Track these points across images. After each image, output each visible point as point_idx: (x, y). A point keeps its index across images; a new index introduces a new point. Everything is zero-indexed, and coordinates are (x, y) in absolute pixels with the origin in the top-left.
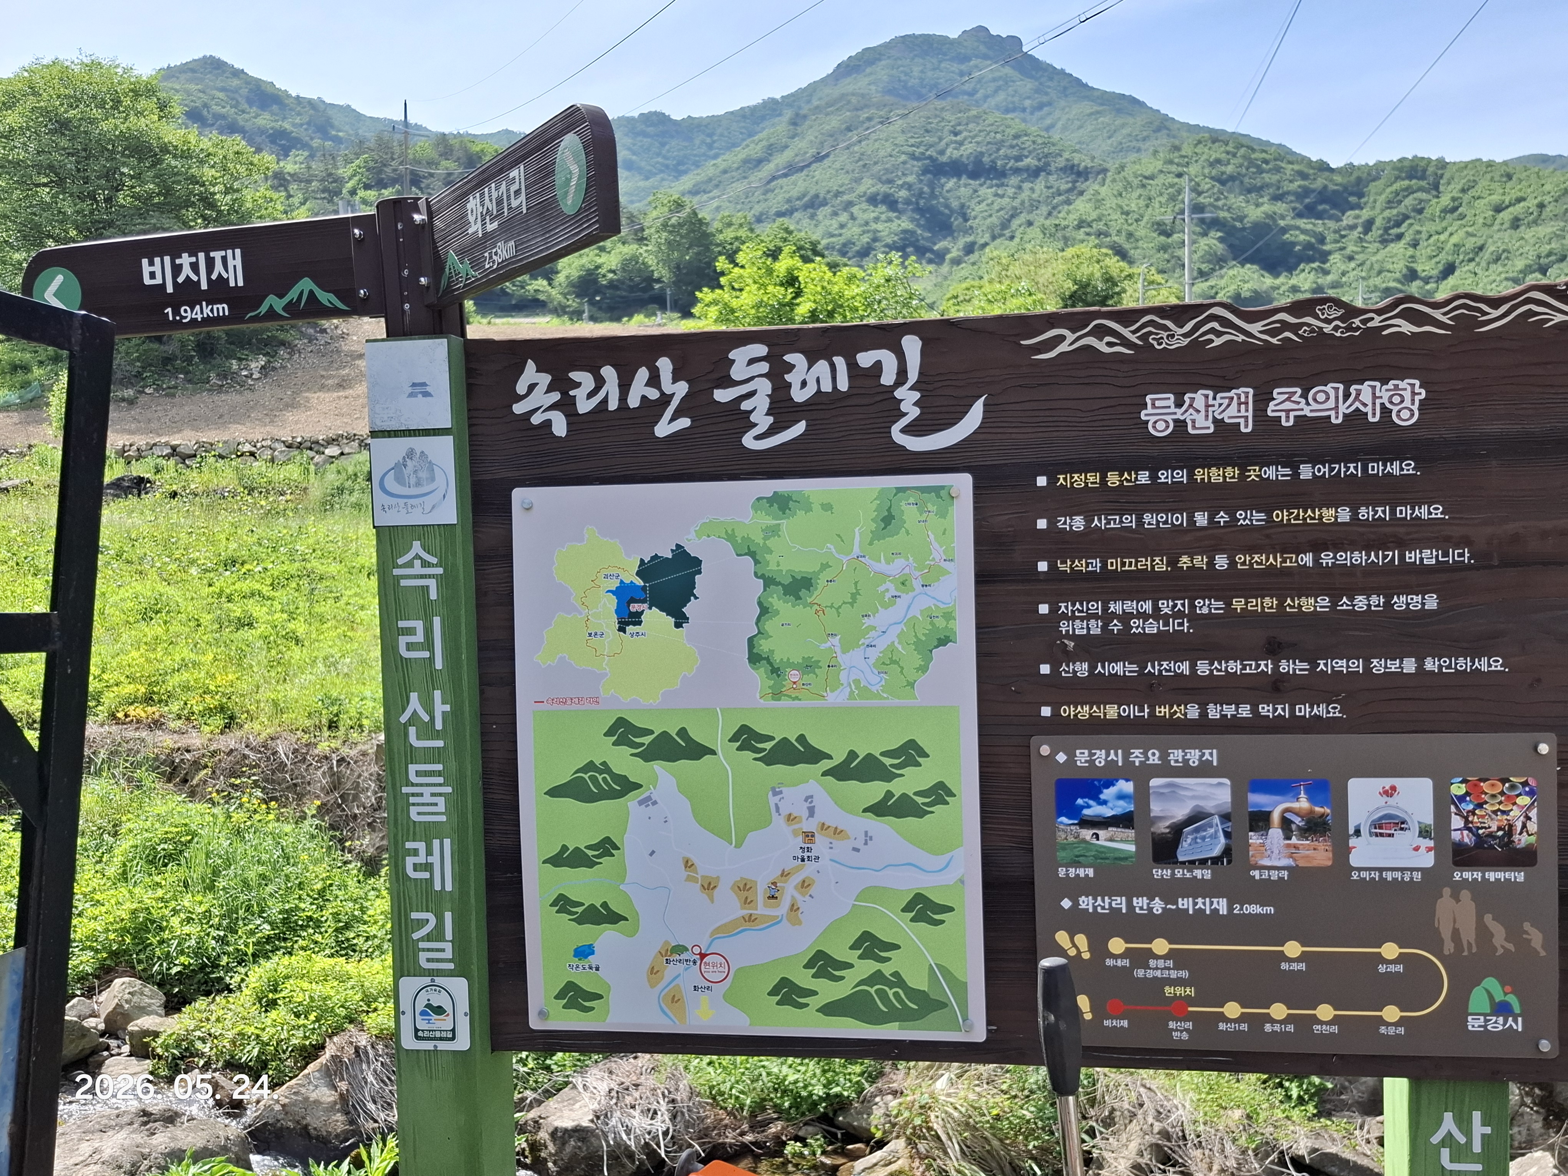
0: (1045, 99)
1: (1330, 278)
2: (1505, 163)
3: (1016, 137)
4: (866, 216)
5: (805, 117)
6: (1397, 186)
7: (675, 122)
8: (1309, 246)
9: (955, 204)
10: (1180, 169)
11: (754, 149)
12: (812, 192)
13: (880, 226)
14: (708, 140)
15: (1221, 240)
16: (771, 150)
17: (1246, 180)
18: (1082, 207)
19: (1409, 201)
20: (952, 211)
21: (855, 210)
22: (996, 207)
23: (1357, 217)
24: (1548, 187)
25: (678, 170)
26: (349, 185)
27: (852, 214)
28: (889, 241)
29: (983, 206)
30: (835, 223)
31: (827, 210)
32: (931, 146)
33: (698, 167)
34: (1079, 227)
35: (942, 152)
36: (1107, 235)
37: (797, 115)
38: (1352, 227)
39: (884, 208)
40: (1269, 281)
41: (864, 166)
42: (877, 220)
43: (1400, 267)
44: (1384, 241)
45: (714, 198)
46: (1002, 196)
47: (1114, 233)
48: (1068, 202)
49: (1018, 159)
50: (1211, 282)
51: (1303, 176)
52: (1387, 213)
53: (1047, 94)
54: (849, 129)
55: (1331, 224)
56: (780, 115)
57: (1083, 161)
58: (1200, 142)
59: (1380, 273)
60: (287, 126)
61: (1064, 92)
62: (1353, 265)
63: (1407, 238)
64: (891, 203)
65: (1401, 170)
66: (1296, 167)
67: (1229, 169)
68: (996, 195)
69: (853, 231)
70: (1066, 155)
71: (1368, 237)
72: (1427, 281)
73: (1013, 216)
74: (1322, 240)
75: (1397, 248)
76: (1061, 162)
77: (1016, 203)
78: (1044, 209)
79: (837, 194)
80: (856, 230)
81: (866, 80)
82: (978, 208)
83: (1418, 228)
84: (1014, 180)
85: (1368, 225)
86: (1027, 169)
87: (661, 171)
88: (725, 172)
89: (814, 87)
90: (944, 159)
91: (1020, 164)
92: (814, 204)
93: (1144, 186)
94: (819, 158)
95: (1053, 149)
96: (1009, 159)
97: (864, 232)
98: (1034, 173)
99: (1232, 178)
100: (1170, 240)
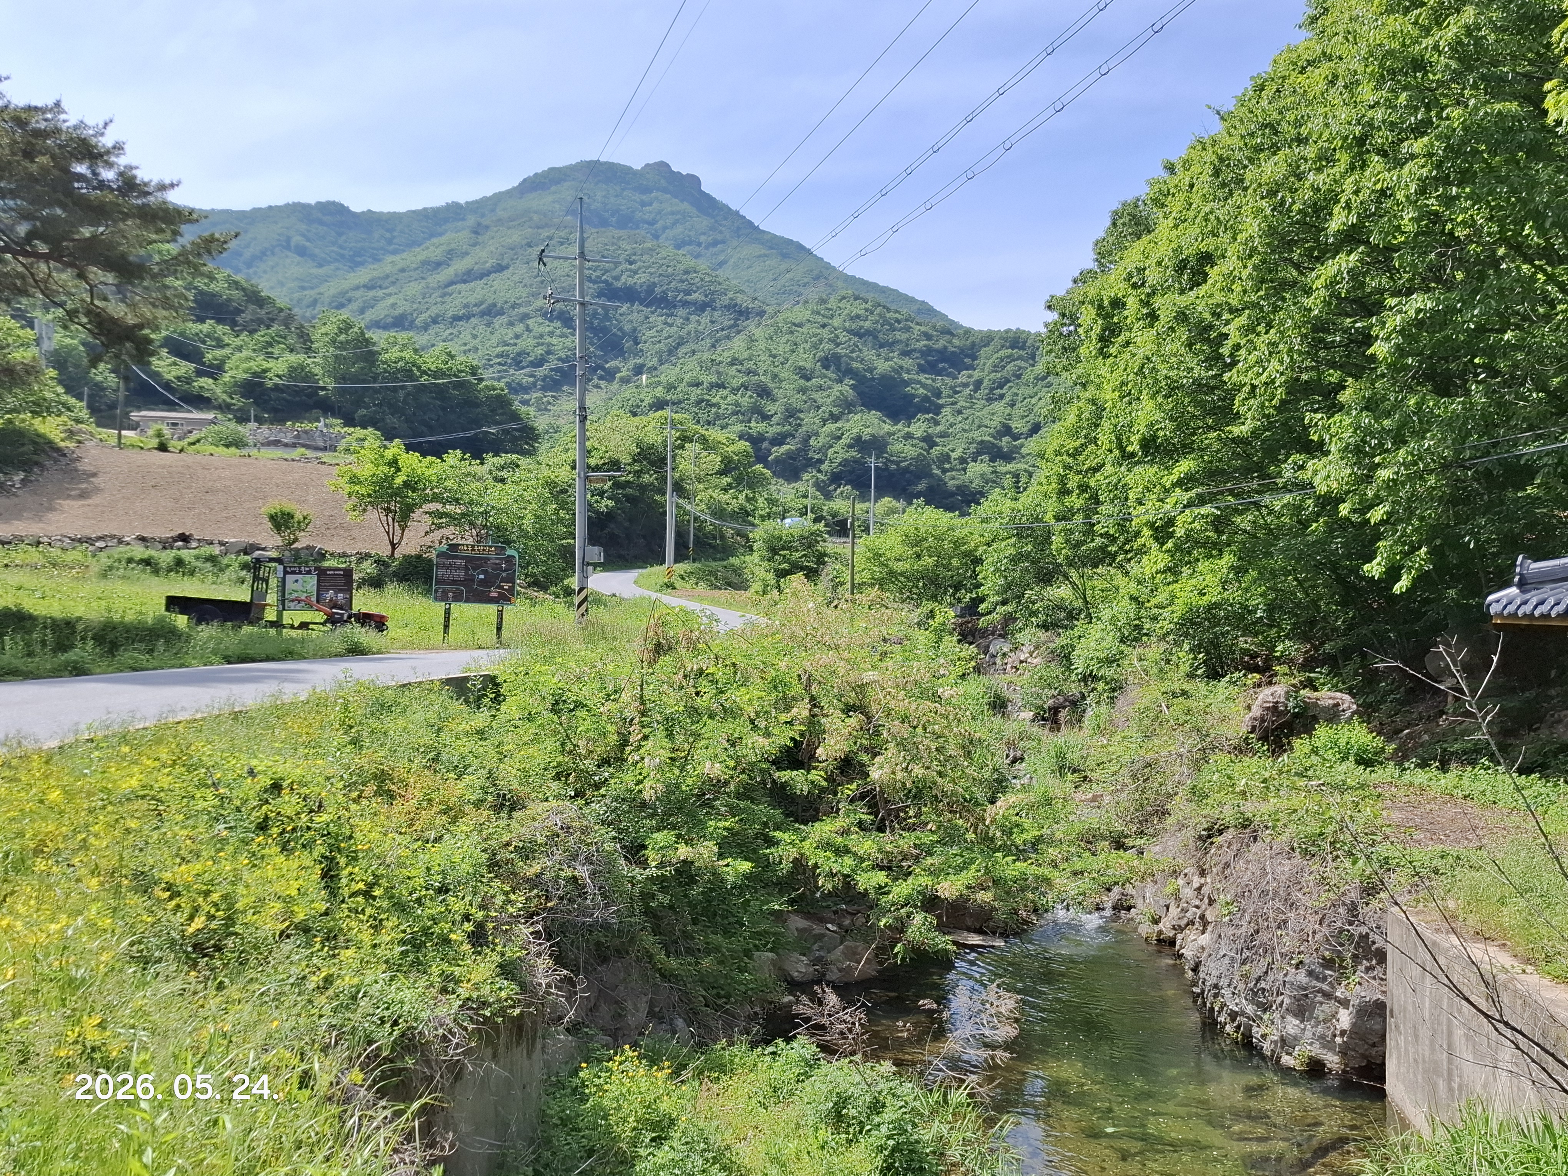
1: (939, 428)
3: (687, 272)
4: (541, 329)
6: (1002, 353)
8: (926, 399)
9: (627, 328)
10: (825, 320)
11: (433, 250)
12: (490, 301)
13: (554, 341)
14: (388, 235)
15: (853, 387)
16: (451, 255)
17: (881, 336)
18: (738, 345)
19: (1010, 367)
20: (624, 334)
21: (530, 322)
22: (665, 334)
23: (970, 376)
25: (355, 261)
27: (527, 327)
28: (563, 355)
29: (653, 332)
30: (511, 333)
31: (504, 319)
32: (607, 271)
33: (378, 260)
34: (732, 364)
35: (617, 278)
36: (756, 374)
37: (479, 224)
38: (965, 385)
39: (559, 324)
40: (887, 427)
41: (542, 282)
42: (551, 334)
43: (995, 423)
44: (990, 400)
45: (390, 295)
46: (671, 325)
47: (761, 372)
48: (728, 337)
49: (688, 293)
50: (839, 424)
51: (928, 337)
52: (992, 375)
53: (721, 232)
54: (529, 245)
55: (948, 380)
56: (463, 219)
57: (744, 301)
58: (844, 298)
59: (979, 427)
61: (737, 233)
62: (960, 418)
63: (1007, 399)
64: (567, 320)
65: (1005, 339)
66: (923, 329)
67: (867, 324)
68: (666, 323)
69: (526, 342)
70: (730, 295)
71: (977, 395)
72: (1016, 437)
73: (679, 345)
74: (939, 395)
75: (999, 407)
76: (725, 300)
77: (683, 333)
78: (708, 342)
79: (514, 306)
80: (532, 342)
81: (551, 199)
82: (649, 333)
83: (1014, 390)
84: (682, 312)
85: (978, 384)
86: (695, 303)
87: (336, 260)
88: (403, 270)
89: (498, 198)
90: (619, 284)
91: (688, 298)
92: (491, 312)
93: (792, 332)
94: (500, 268)
95: (718, 288)
96: (679, 291)
97: (539, 344)
98: (702, 307)
99: (868, 333)
100: (809, 384)
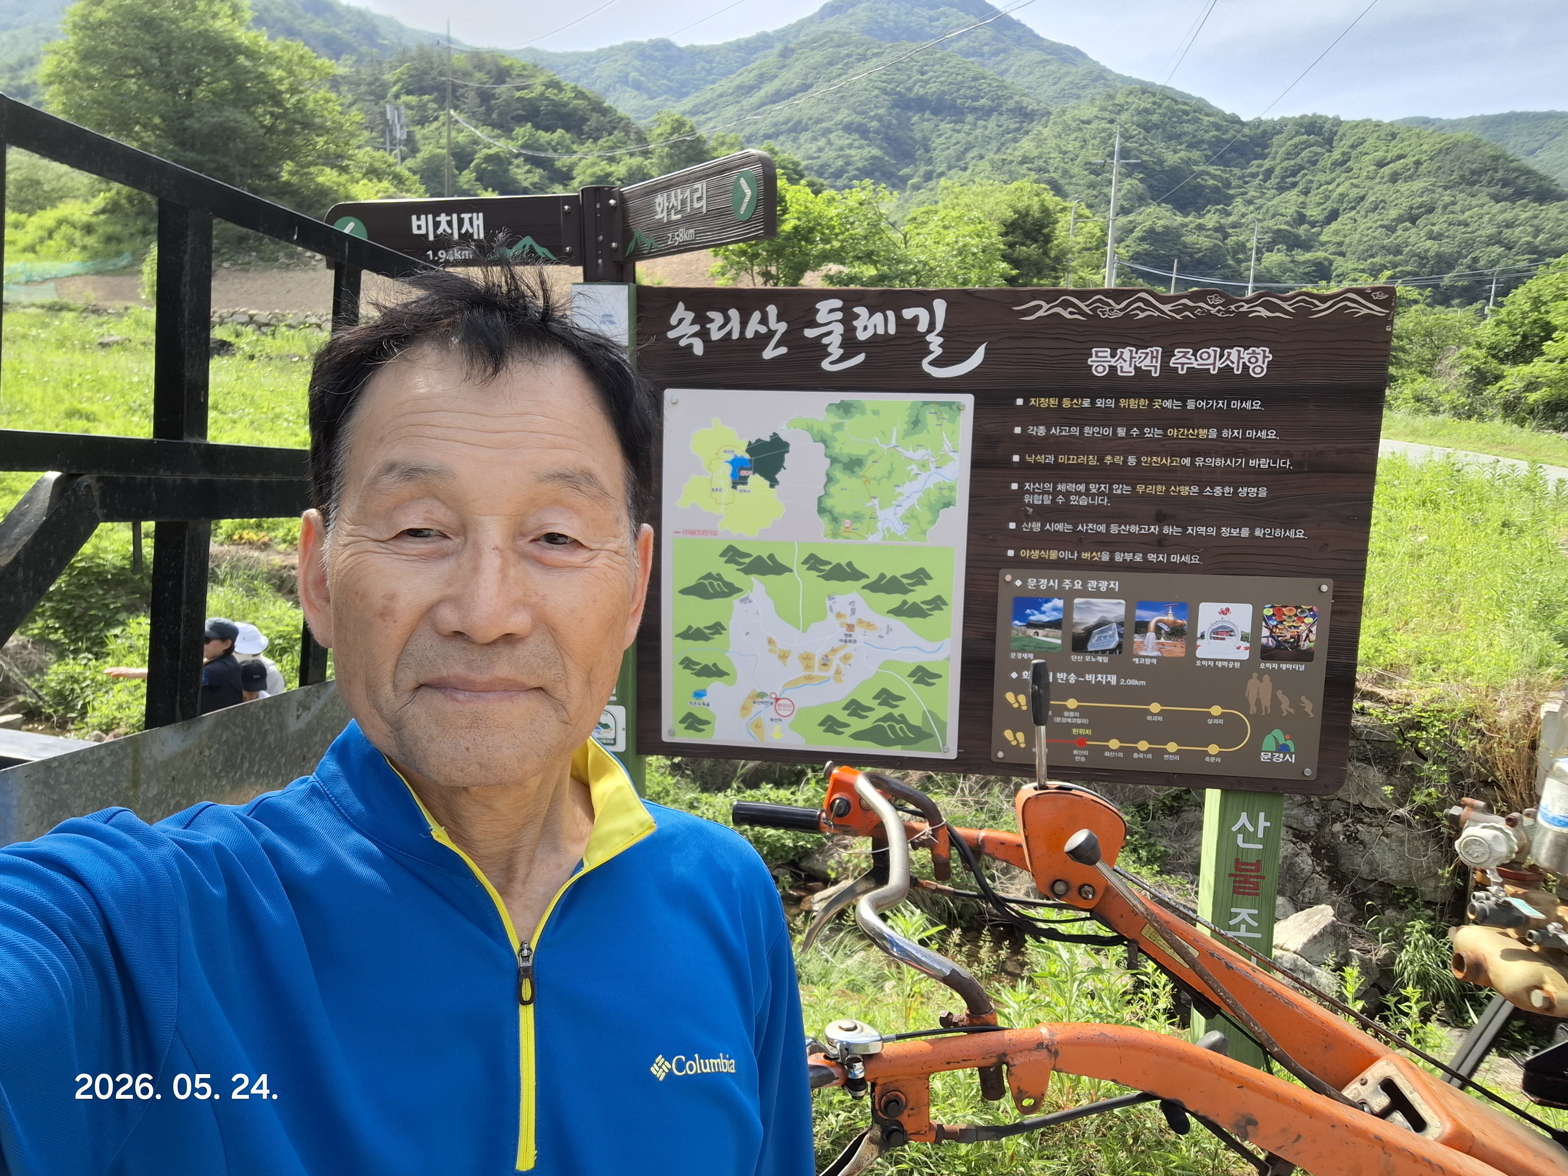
0: (1001, 46)
1: (1231, 219)
2: (1391, 124)
3: (975, 79)
4: (841, 142)
5: (793, 50)
6: (1296, 140)
7: (680, 50)
8: (1216, 189)
9: (918, 136)
10: (1113, 116)
11: (747, 77)
12: (796, 119)
13: (853, 152)
14: (708, 66)
15: (1142, 180)
16: (762, 79)
17: (1169, 128)
18: (1026, 145)
19: (1305, 154)
20: (916, 142)
21: (832, 136)
22: (953, 141)
23: (1260, 166)
24: (1425, 147)
25: (680, 93)
26: (395, 89)
27: (829, 140)
28: (860, 165)
29: (942, 139)
30: (814, 147)
31: (808, 135)
32: (901, 83)
33: (698, 90)
34: (1022, 163)
35: (910, 89)
36: (1046, 171)
37: (786, 48)
38: (1254, 175)
39: (857, 136)
40: (1179, 219)
41: (842, 97)
42: (850, 146)
43: (1291, 210)
44: (1282, 188)
45: (711, 119)
46: (959, 132)
47: (1052, 169)
48: (1015, 140)
49: (975, 99)
50: (1131, 217)
51: (1218, 127)
52: (1285, 164)
53: (1003, 42)
54: (831, 64)
55: (1237, 171)
56: (771, 47)
57: (1030, 104)
58: (1131, 93)
59: (1273, 216)
60: (338, 32)
61: (1018, 41)
62: (1251, 208)
63: (1301, 187)
64: (862, 131)
65: (1301, 125)
66: (1212, 119)
67: (1155, 118)
68: (954, 130)
69: (829, 155)
70: (1017, 98)
71: (1267, 184)
72: (1313, 224)
73: (967, 150)
74: (1228, 185)
75: (1292, 196)
76: (1011, 104)
77: (970, 138)
78: (994, 145)
79: (818, 121)
80: (833, 154)
81: (848, 20)
82: (938, 141)
83: (1309, 177)
84: (970, 118)
85: (1269, 173)
86: (982, 108)
87: (665, 92)
88: (721, 96)
89: (801, 26)
90: (912, 95)
91: (976, 104)
92: (796, 128)
93: (1080, 129)
94: (805, 87)
95: (1005, 92)
96: (968, 98)
97: (839, 156)
98: (987, 113)
99: (1156, 126)
100: (1099, 178)
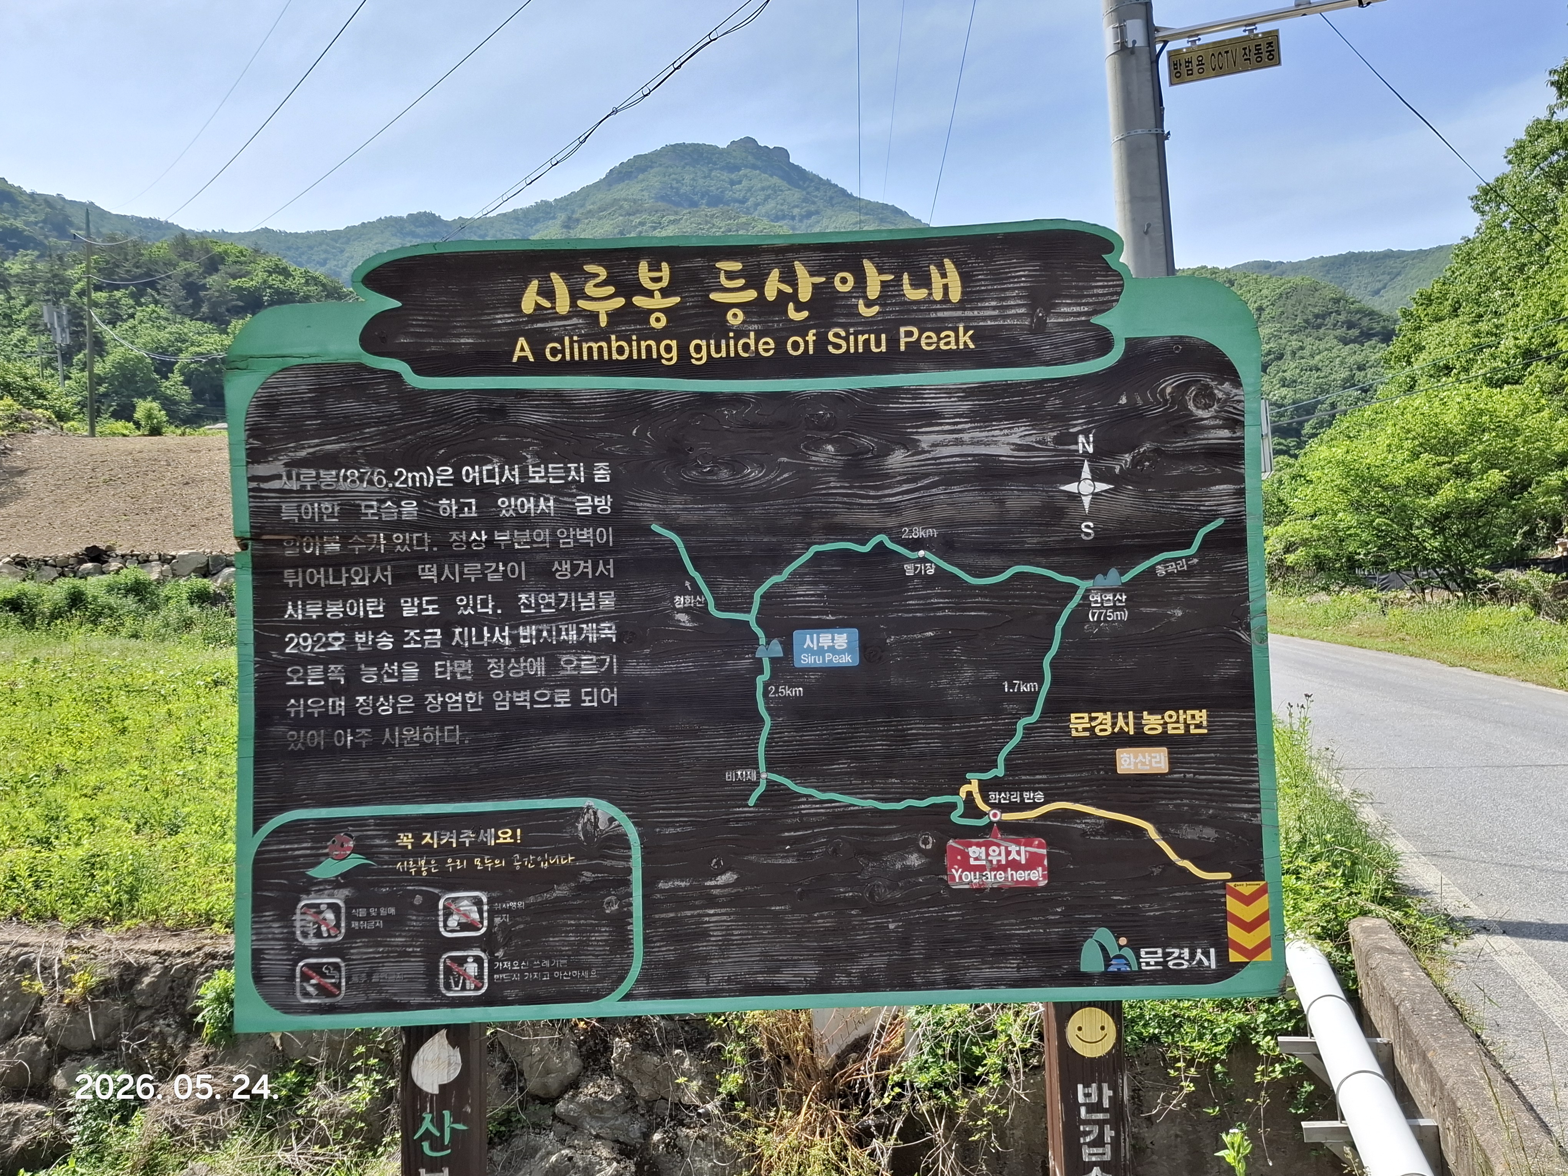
0: (813, 208)
5: (578, 220)
7: (446, 224)
37: (570, 218)
53: (814, 203)
56: (554, 218)
61: (830, 202)
89: (587, 192)
